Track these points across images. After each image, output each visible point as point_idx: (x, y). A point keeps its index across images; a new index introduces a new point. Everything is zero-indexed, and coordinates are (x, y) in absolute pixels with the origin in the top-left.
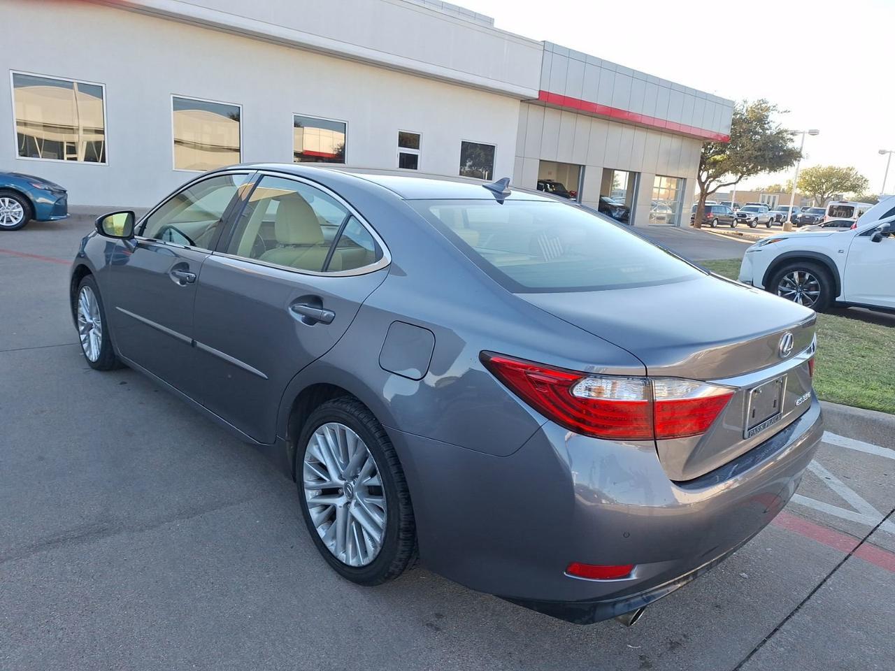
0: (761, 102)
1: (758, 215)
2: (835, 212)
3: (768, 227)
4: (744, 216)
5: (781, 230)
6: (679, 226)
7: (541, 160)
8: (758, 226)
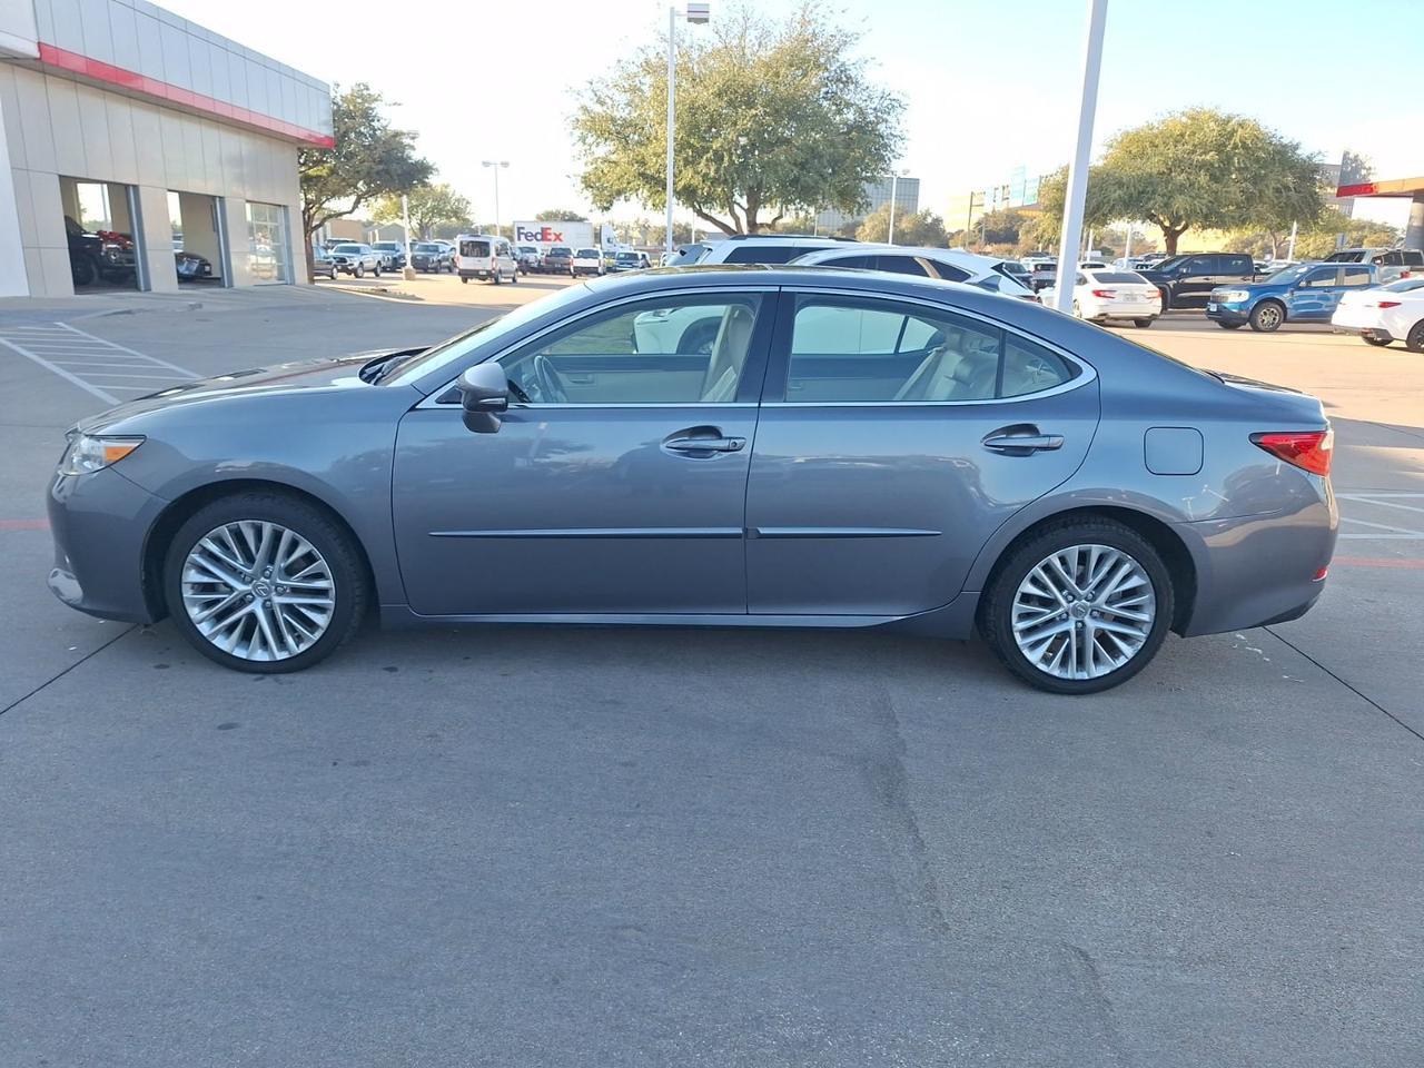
0: (362, 87)
1: (362, 259)
2: (466, 249)
3: (377, 275)
4: (343, 260)
5: (401, 279)
6: (293, 283)
7: (60, 176)
8: (366, 274)
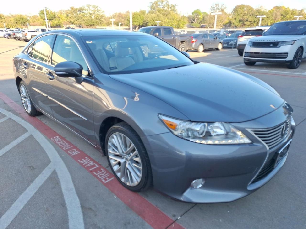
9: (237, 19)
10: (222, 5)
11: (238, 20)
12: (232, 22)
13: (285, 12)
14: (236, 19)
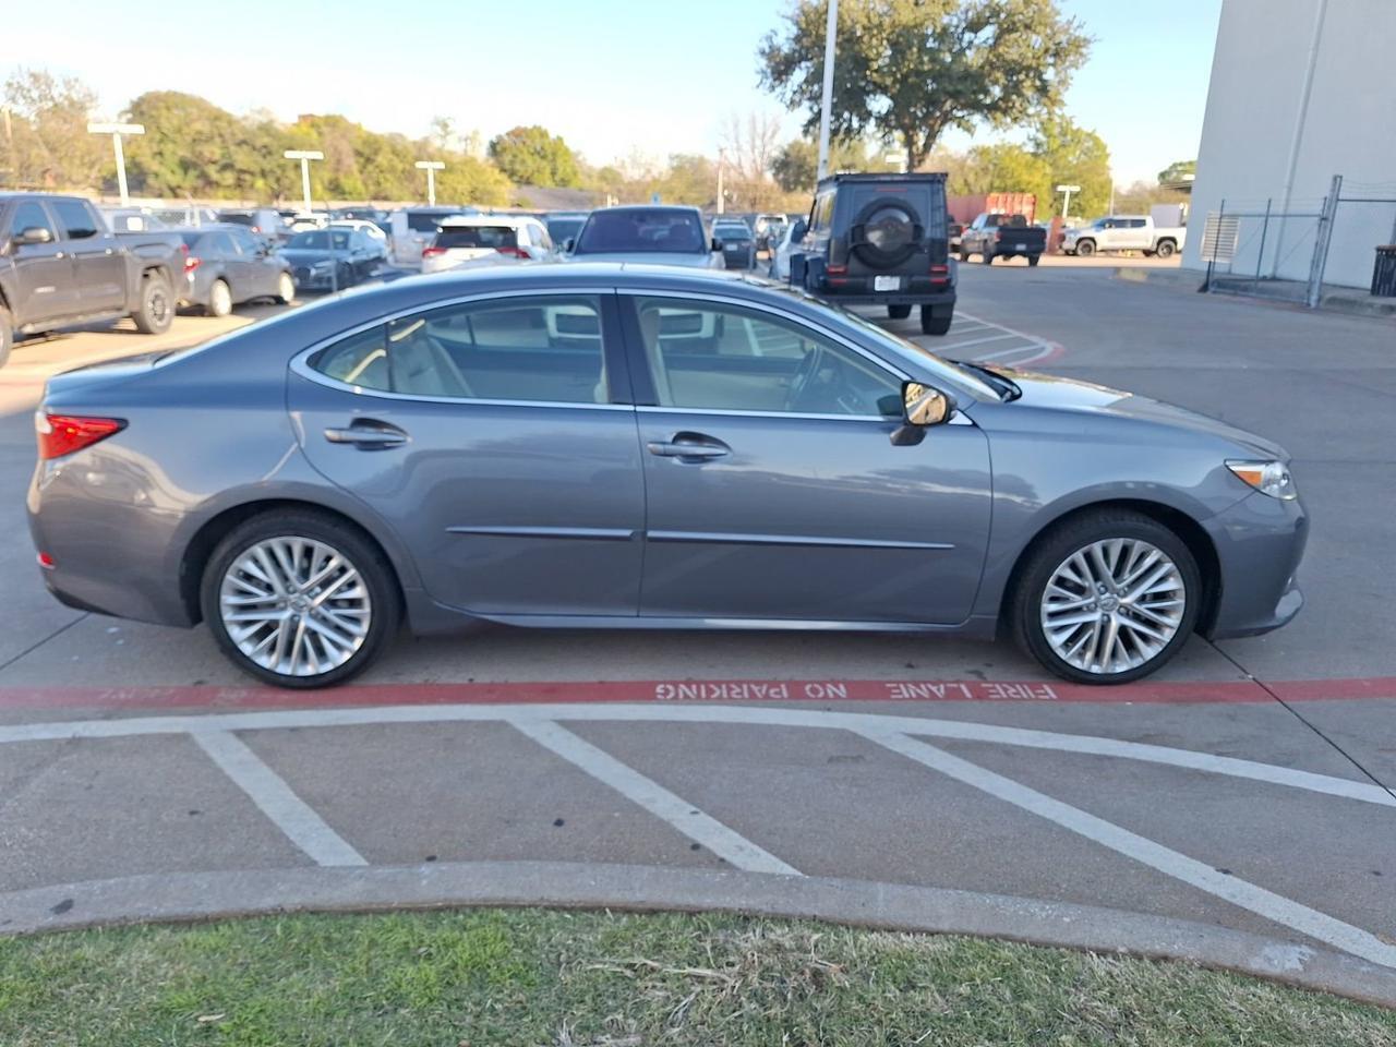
9: (167, 154)
10: (67, 83)
11: (176, 159)
12: (146, 170)
13: (365, 143)
14: (160, 154)
